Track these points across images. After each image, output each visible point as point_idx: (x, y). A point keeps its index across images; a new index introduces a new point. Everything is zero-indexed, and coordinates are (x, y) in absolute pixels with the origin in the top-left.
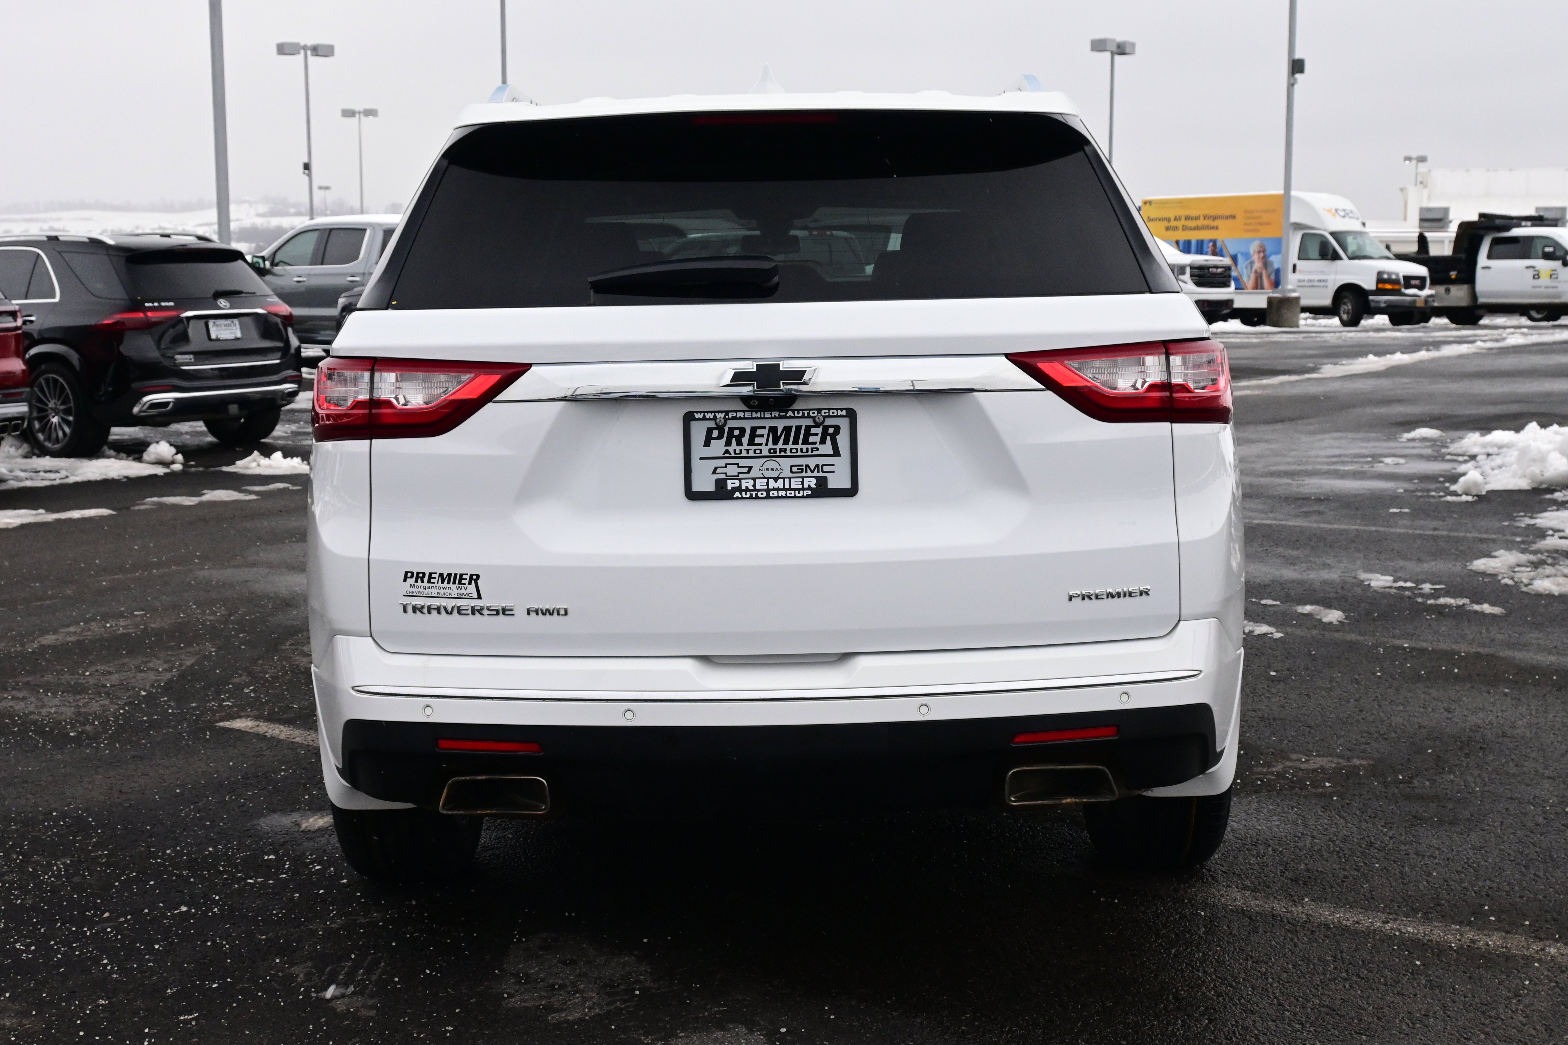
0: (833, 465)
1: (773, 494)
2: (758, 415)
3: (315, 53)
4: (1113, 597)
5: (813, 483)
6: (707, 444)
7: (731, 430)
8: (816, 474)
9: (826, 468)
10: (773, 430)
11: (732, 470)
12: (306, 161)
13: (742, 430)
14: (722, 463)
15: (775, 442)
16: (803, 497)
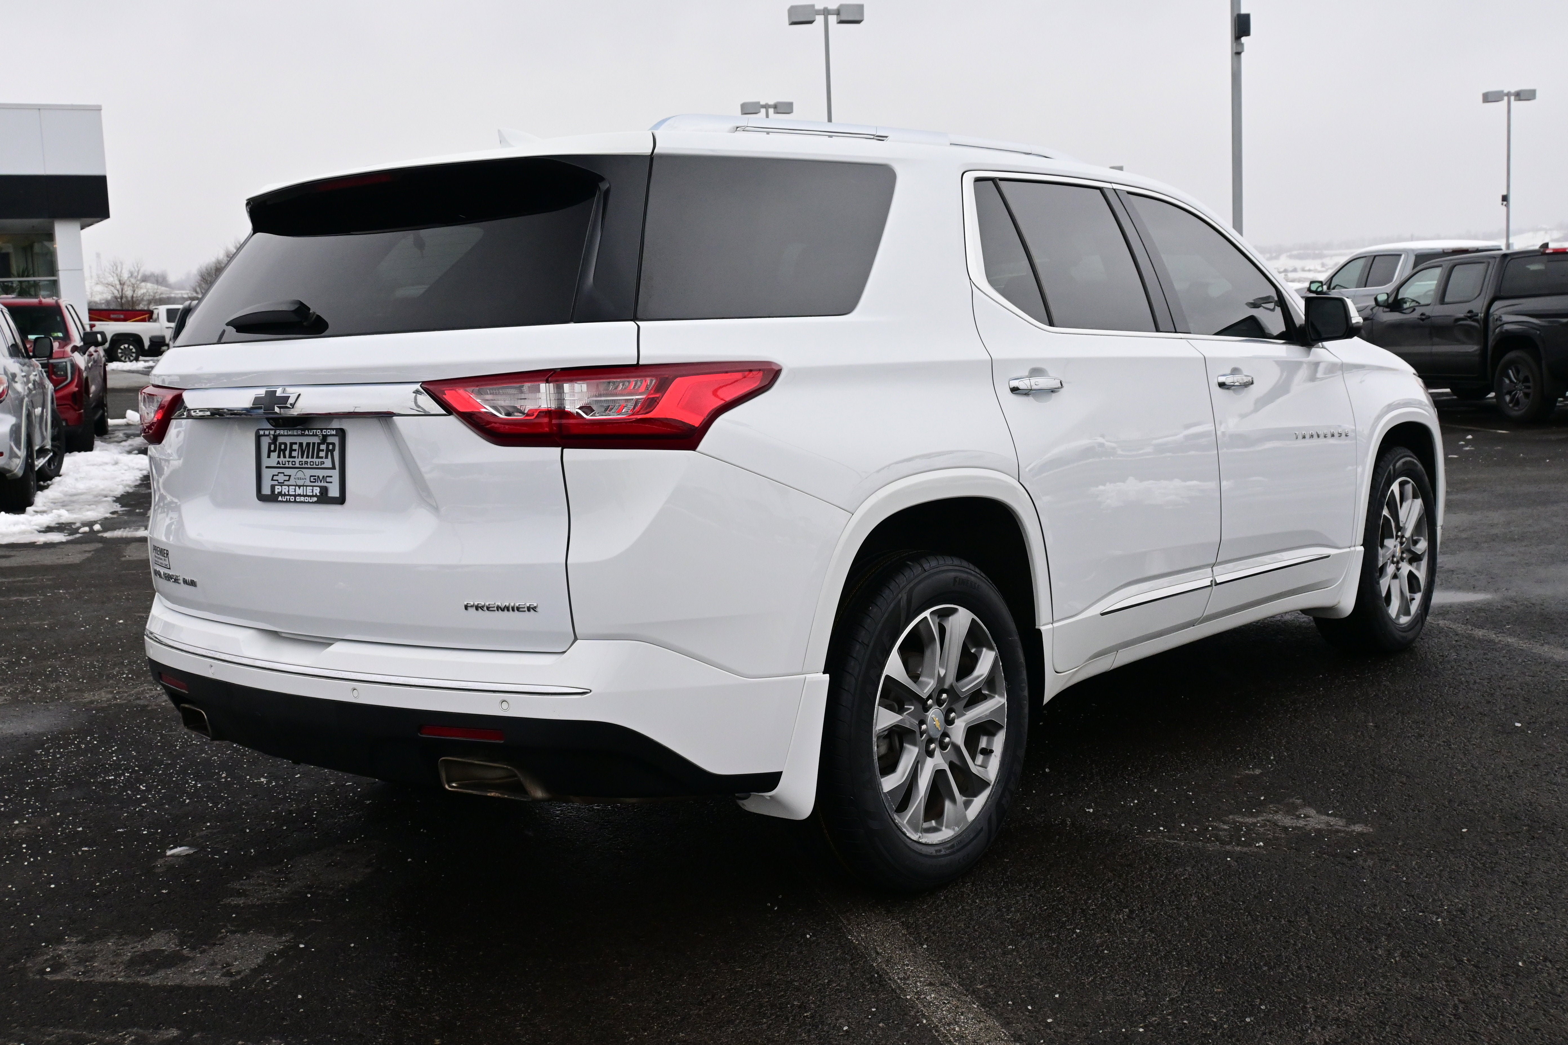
0: (331, 477)
1: (298, 499)
2: (290, 433)
3: (1517, 98)
4: (503, 610)
5: (317, 491)
6: (269, 456)
7: (281, 444)
8: (319, 484)
9: (329, 479)
10: (301, 444)
11: (281, 478)
12: (1505, 193)
13: (285, 444)
14: (276, 471)
15: (302, 457)
16: (312, 503)
